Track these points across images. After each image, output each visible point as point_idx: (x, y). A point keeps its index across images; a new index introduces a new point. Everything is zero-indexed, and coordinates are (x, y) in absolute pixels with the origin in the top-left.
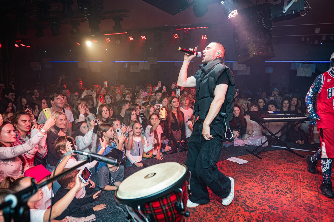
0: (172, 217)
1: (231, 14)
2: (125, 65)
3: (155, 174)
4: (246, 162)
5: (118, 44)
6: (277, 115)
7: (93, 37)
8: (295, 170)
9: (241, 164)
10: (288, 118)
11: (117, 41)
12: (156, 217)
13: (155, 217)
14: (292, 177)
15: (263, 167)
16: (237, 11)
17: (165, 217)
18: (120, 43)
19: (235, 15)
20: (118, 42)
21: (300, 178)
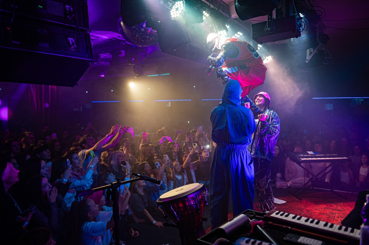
1: (265, 60)
2: (168, 104)
3: (183, 189)
4: (284, 202)
5: (161, 85)
6: (316, 155)
7: (136, 78)
8: (332, 210)
9: (279, 204)
10: (328, 159)
14: (327, 216)
15: (300, 207)
16: (271, 57)
19: (270, 60)
21: (335, 217)
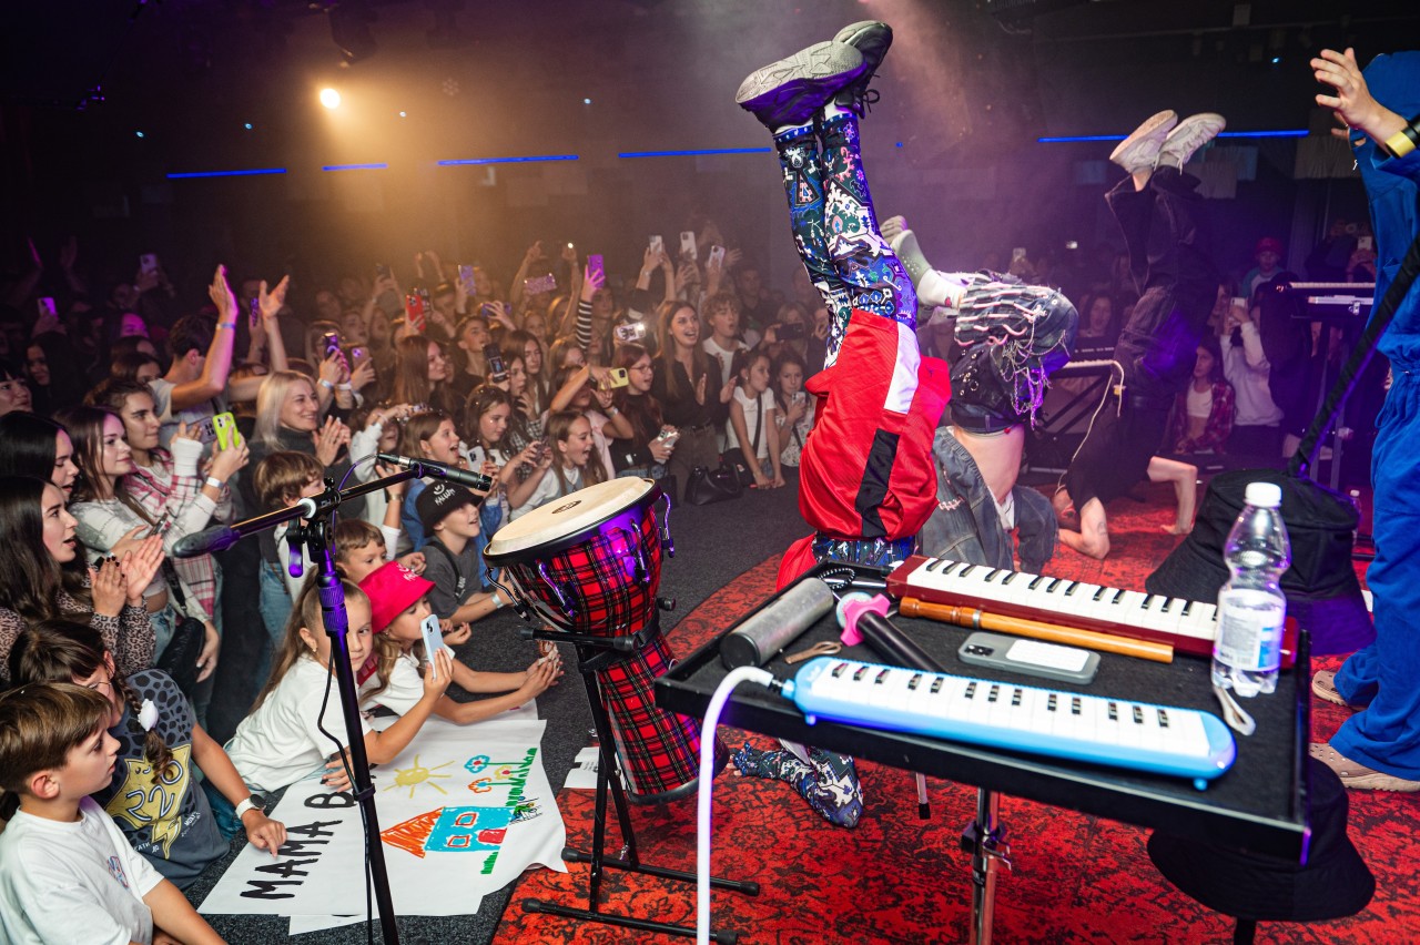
0: (621, 591)
2: (487, 177)
3: (578, 503)
5: (452, 94)
7: (344, 69)
10: (1086, 363)
11: (445, 84)
12: (582, 591)
13: (578, 590)
17: (603, 592)
18: (457, 90)
20: (451, 87)
